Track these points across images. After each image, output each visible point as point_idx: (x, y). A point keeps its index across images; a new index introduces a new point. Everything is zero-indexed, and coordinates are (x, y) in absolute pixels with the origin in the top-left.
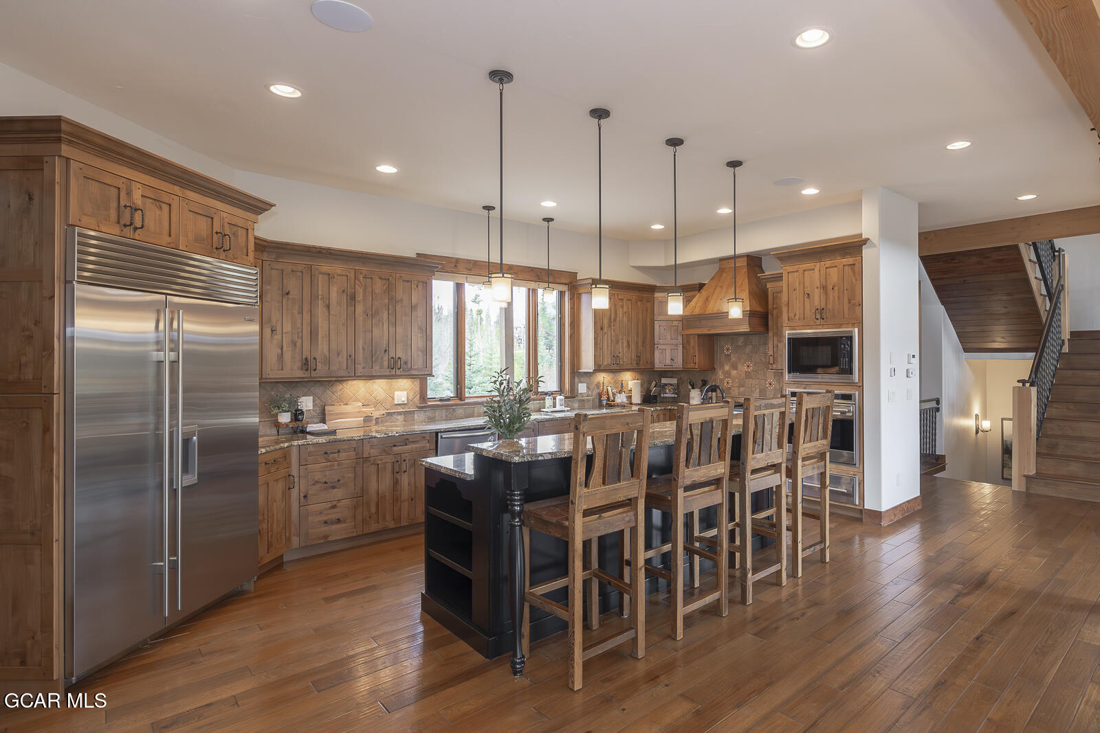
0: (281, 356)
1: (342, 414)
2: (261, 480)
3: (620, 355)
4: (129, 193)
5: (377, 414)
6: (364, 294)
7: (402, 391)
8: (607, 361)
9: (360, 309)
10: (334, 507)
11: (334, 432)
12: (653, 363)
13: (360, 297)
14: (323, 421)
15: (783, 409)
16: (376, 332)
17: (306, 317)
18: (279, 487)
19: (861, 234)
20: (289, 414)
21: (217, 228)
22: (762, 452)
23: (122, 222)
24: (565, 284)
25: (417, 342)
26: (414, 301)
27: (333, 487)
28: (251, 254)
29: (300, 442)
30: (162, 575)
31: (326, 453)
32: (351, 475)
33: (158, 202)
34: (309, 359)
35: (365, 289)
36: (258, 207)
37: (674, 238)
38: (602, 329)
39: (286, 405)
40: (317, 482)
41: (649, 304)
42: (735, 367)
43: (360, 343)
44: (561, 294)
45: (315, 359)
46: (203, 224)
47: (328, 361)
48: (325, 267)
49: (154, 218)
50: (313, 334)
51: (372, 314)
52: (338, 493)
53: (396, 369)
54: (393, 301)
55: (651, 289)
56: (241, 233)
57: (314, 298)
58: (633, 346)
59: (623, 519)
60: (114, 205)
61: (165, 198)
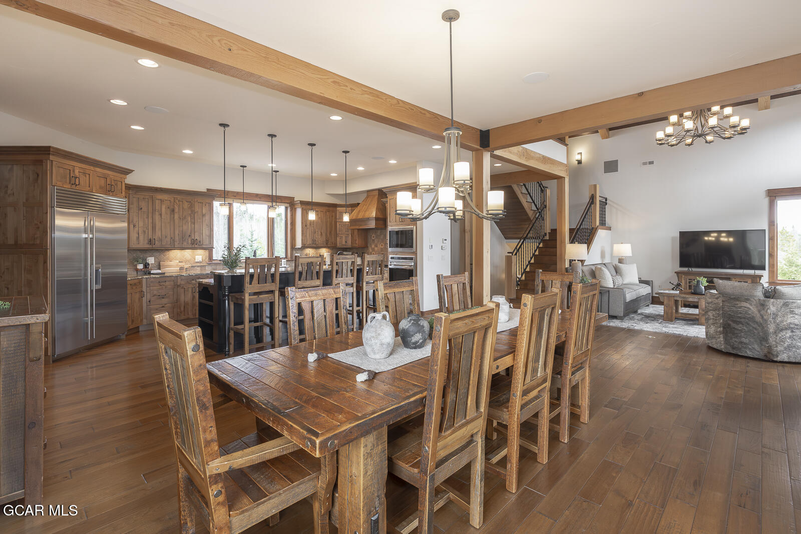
0: (138, 238)
1: (169, 266)
2: (128, 292)
3: (316, 240)
4: (74, 171)
5: (186, 266)
6: (179, 209)
7: (199, 256)
8: (309, 242)
9: (176, 216)
10: (163, 307)
11: (164, 273)
12: (336, 244)
13: (176, 210)
14: (160, 269)
15: (354, 260)
16: (185, 227)
17: (150, 221)
18: (137, 296)
19: (416, 182)
20: (142, 265)
21: (109, 182)
22: (342, 277)
23: (71, 183)
24: (288, 203)
25: (205, 231)
26: (204, 211)
27: (163, 298)
28: (124, 193)
29: (147, 277)
30: (87, 323)
31: (159, 282)
32: (172, 293)
33: (85, 174)
34: (151, 239)
35: (179, 206)
36: (127, 172)
37: (345, 180)
38: (306, 226)
39: (140, 261)
40: (155, 295)
41: (334, 214)
42: (376, 246)
43: (177, 232)
44: (286, 208)
45: (154, 239)
46: (103, 181)
47: (161, 240)
48: (160, 196)
49: (83, 180)
50: (154, 228)
51: (182, 218)
52: (164, 301)
53: (195, 245)
54: (193, 212)
55: (335, 206)
56: (119, 183)
57: (154, 211)
58: (324, 234)
59: (268, 298)
60: (68, 176)
61: (88, 172)
